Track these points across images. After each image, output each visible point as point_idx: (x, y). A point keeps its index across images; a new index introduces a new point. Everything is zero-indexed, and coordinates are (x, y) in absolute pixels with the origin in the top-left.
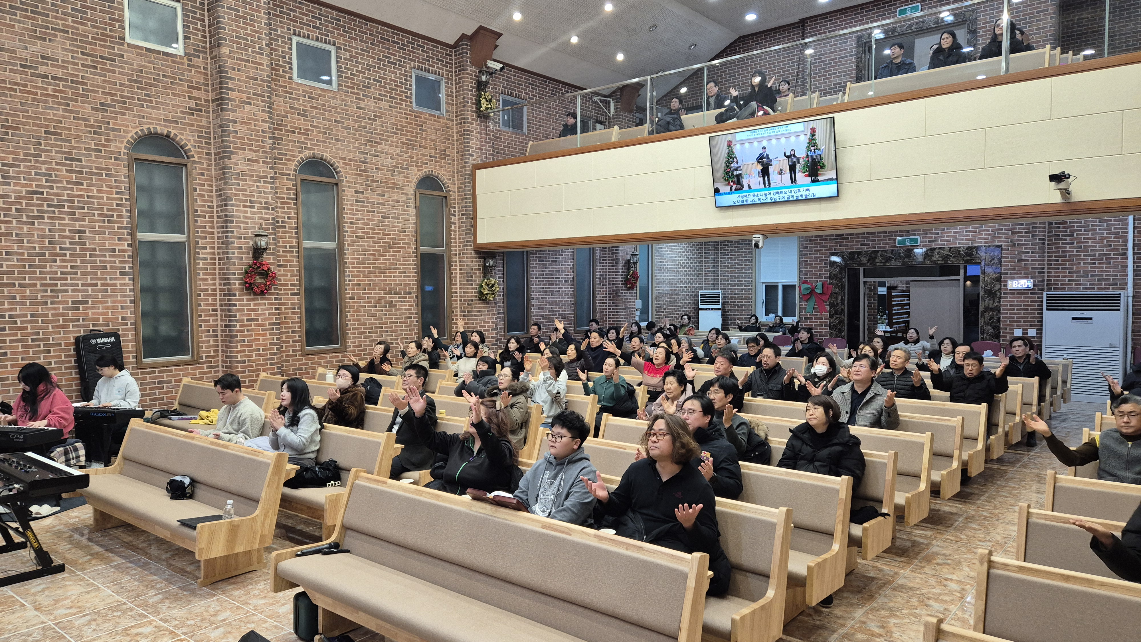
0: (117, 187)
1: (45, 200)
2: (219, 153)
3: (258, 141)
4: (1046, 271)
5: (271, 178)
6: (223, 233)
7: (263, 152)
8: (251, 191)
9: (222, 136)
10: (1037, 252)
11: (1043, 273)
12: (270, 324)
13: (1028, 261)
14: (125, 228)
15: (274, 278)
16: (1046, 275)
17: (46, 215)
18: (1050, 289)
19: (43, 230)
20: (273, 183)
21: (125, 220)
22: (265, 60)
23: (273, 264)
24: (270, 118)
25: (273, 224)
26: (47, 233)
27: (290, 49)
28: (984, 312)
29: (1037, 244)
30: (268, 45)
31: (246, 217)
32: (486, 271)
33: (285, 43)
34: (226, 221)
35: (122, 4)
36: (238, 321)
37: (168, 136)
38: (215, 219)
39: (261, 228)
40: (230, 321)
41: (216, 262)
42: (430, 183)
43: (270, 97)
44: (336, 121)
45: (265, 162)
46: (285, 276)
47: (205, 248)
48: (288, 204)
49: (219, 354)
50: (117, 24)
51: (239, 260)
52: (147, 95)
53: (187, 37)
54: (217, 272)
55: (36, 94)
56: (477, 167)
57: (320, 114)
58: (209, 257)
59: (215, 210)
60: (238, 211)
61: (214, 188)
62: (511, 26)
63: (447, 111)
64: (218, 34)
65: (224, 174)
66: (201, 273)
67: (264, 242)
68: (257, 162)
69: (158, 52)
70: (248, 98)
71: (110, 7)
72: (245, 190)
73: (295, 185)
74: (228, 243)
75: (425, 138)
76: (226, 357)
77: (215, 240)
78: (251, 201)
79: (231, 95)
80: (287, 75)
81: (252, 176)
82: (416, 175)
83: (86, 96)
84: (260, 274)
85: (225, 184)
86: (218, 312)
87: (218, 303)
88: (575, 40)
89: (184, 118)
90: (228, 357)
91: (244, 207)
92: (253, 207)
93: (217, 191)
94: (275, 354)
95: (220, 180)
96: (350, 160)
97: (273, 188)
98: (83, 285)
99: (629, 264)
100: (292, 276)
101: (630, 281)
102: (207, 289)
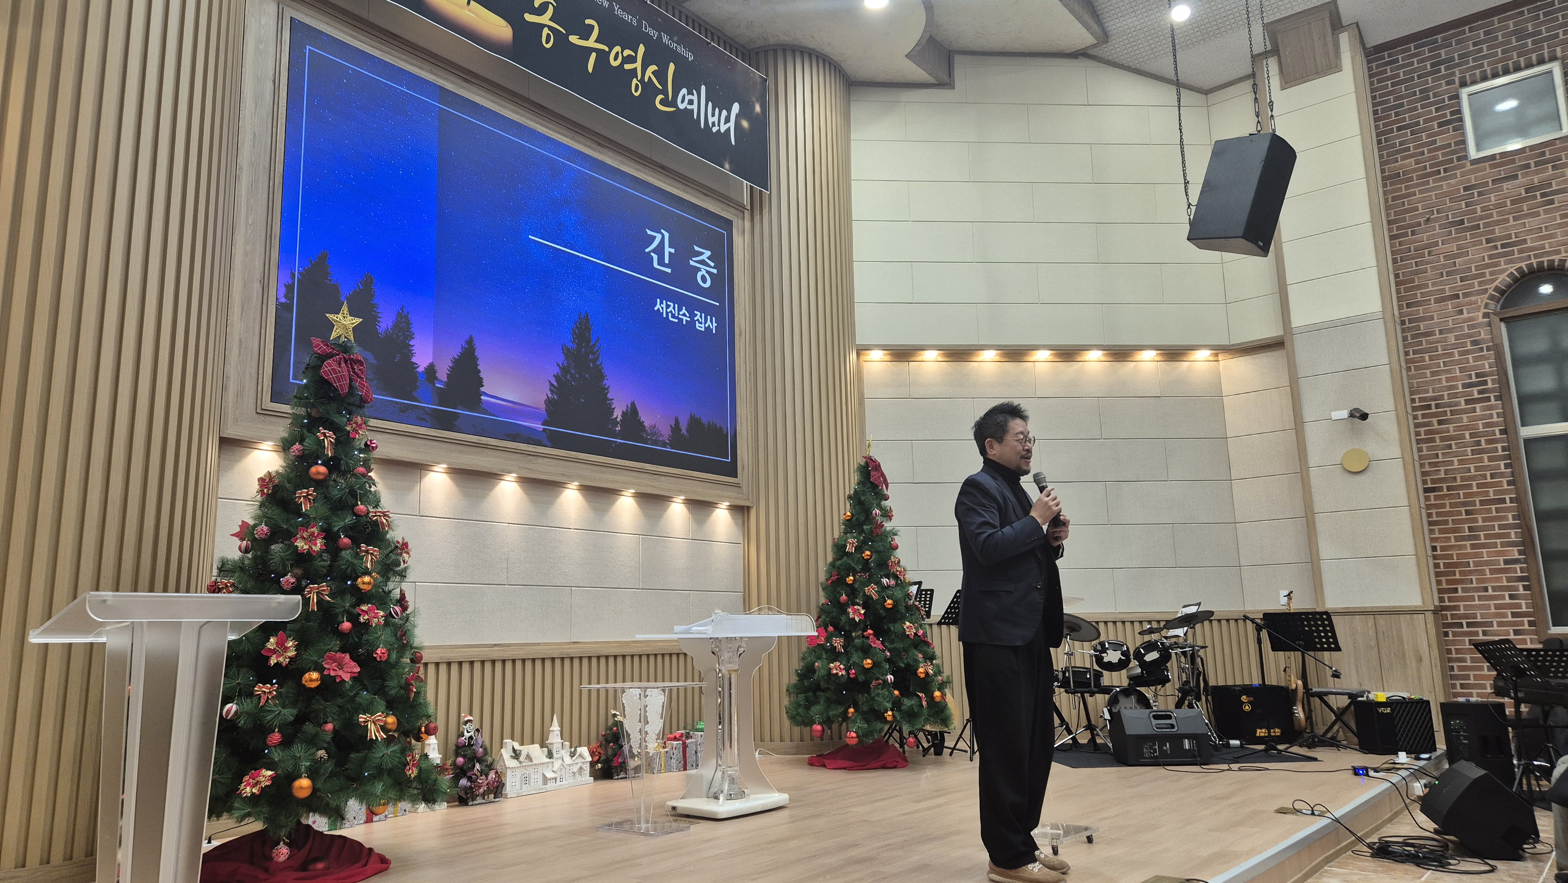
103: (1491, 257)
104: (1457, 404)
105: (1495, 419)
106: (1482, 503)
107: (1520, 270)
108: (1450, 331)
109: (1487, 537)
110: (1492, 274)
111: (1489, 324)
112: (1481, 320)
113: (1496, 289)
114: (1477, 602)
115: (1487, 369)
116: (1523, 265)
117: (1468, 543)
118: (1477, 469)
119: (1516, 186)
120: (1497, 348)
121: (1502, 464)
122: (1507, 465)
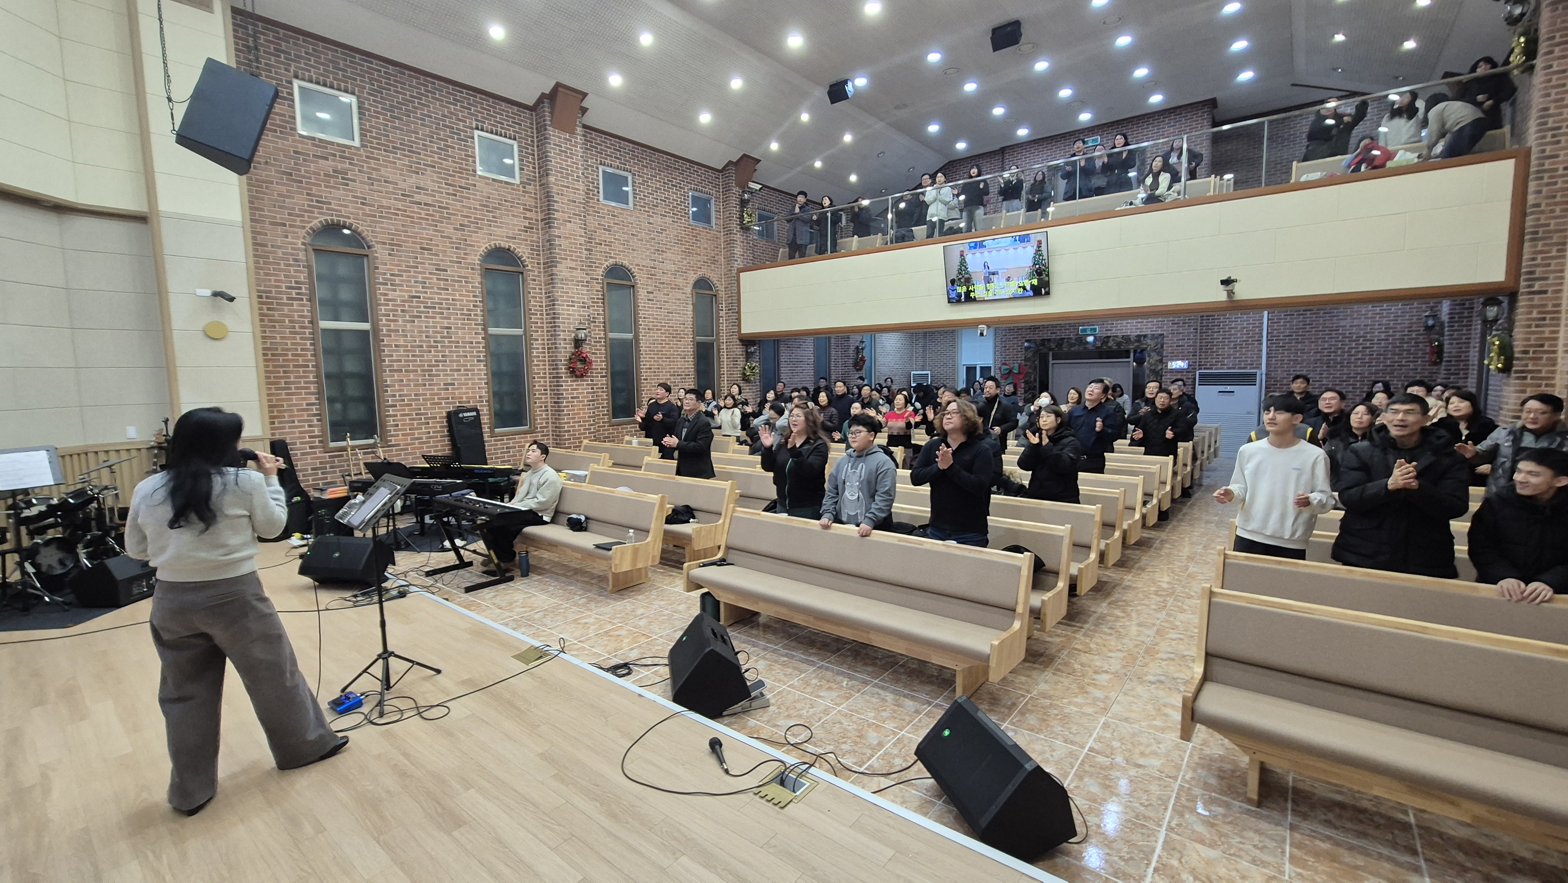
0: (473, 292)
1: (422, 302)
2: (547, 263)
3: (576, 252)
4: (1198, 354)
5: (587, 282)
6: (551, 327)
7: (581, 261)
8: (573, 293)
9: (550, 249)
10: (1192, 339)
11: (1196, 356)
12: (588, 401)
13: (1184, 346)
14: (479, 324)
15: (591, 363)
16: (1198, 357)
17: (423, 315)
18: (1201, 369)
19: (421, 327)
20: (588, 286)
21: (480, 318)
22: (581, 186)
23: (589, 352)
24: (585, 233)
25: (589, 320)
26: (424, 329)
27: (598, 176)
29: (1191, 333)
30: (583, 174)
31: (568, 314)
32: (748, 356)
33: (594, 171)
34: (554, 318)
35: (473, 143)
36: (564, 398)
37: (509, 250)
38: (545, 317)
39: (580, 323)
40: (558, 398)
41: (546, 351)
42: (702, 284)
43: (584, 216)
44: (632, 235)
45: (581, 270)
46: (597, 361)
47: (537, 340)
48: (598, 303)
49: (550, 425)
50: (470, 159)
51: (565, 350)
52: (494, 217)
53: (521, 169)
54: (547, 359)
55: (413, 217)
56: (741, 270)
57: (621, 229)
58: (540, 347)
59: (544, 309)
60: (563, 310)
61: (543, 291)
62: (768, 154)
63: (716, 224)
64: (546, 165)
65: (552, 279)
66: (535, 360)
67: (582, 335)
68: (576, 269)
69: (501, 182)
70: (569, 217)
71: (465, 146)
72: (568, 293)
73: (602, 288)
74: (556, 335)
75: (699, 247)
76: (556, 427)
77: (545, 333)
78: (572, 302)
79: (557, 215)
80: (596, 198)
81: (573, 281)
82: (693, 278)
83: (449, 218)
84: (580, 360)
85: (553, 287)
86: (548, 392)
87: (548, 384)
88: (818, 164)
89: (520, 235)
90: (557, 427)
91: (568, 306)
92: (573, 306)
93: (546, 293)
94: (592, 425)
95: (549, 284)
96: (643, 266)
97: (588, 291)
98: (451, 370)
99: (858, 350)
100: (601, 361)
101: (859, 364)
102: (539, 373)
103: (309, 206)
104: (281, 299)
105: (306, 313)
106: (295, 366)
107: (326, 220)
108: (279, 247)
109: (296, 388)
110: (309, 217)
111: (306, 250)
112: (300, 246)
113: (311, 228)
114: (287, 430)
115: (302, 280)
116: (329, 218)
117: (283, 392)
118: (293, 344)
119: (328, 165)
120: (309, 267)
121: (308, 342)
122: (311, 344)
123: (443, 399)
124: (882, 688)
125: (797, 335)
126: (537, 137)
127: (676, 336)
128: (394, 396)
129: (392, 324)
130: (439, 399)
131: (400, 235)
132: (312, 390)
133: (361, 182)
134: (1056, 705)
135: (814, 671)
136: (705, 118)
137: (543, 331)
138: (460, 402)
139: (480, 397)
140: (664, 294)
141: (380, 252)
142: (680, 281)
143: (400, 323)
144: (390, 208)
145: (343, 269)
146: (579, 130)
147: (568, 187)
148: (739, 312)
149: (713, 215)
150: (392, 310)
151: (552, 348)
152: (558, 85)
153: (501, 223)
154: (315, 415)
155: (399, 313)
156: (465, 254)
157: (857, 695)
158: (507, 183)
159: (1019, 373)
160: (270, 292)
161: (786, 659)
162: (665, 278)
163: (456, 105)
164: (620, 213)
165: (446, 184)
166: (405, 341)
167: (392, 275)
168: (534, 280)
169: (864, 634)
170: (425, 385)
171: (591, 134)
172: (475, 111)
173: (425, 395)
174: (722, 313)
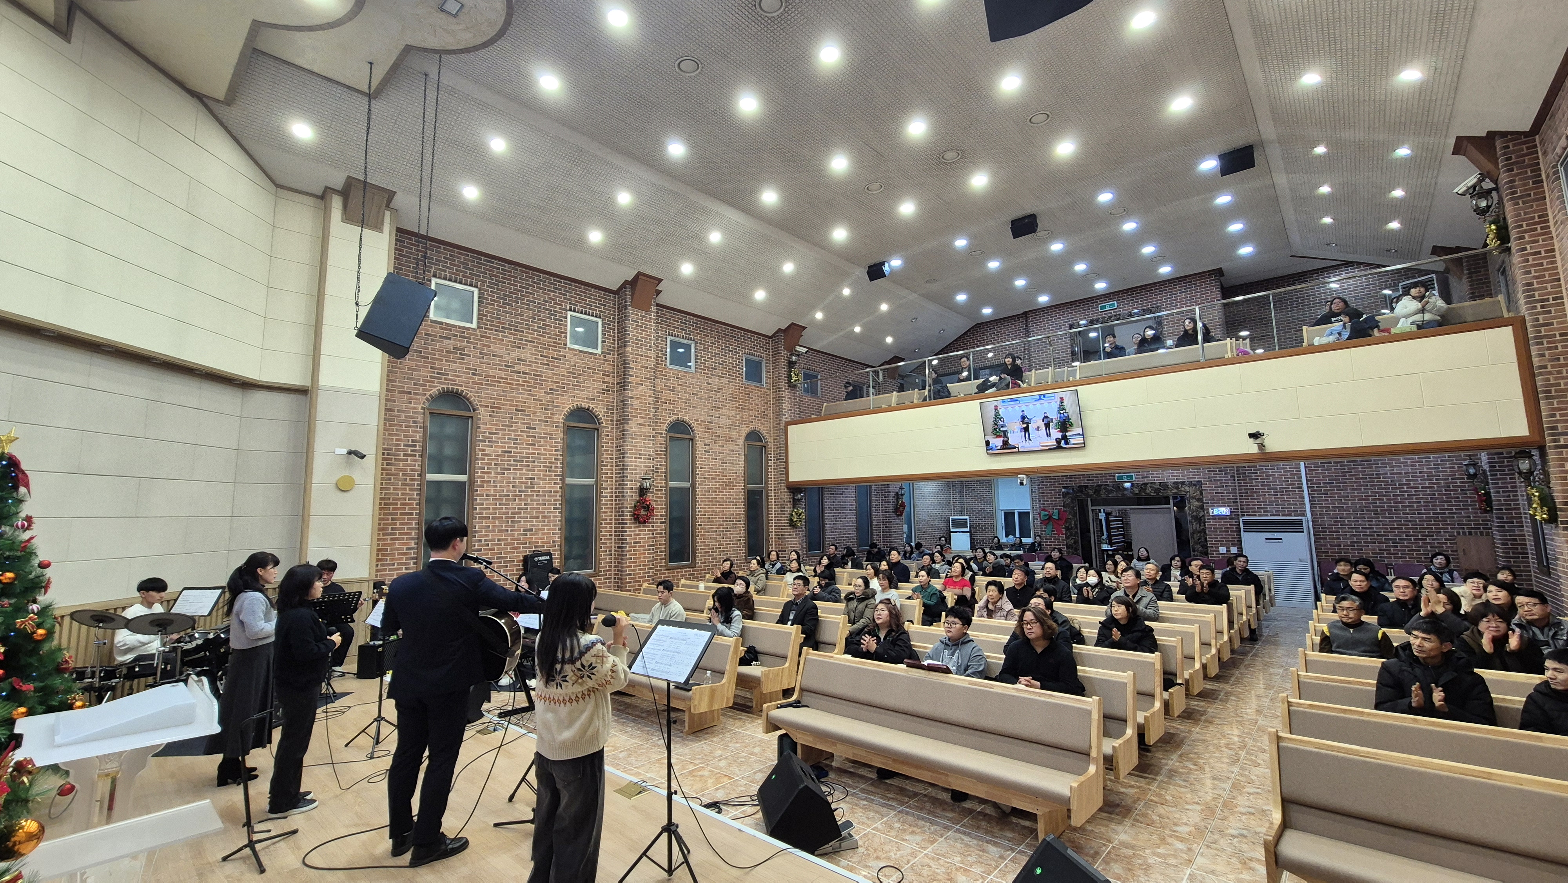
2: (620, 420)
3: (645, 410)
4: (1238, 500)
5: (653, 437)
6: (620, 477)
7: (649, 418)
8: (640, 447)
9: (622, 408)
10: (1230, 486)
11: (1237, 502)
12: (648, 546)
13: (1223, 493)
15: (653, 510)
16: (1239, 504)
18: (1243, 515)
20: (654, 440)
22: (652, 354)
23: (651, 500)
24: (654, 394)
25: (652, 471)
27: (666, 345)
28: (1193, 534)
29: (1229, 480)
30: (654, 344)
31: (636, 466)
32: (795, 503)
33: (663, 341)
34: (623, 469)
35: (566, 322)
36: (627, 543)
37: (588, 409)
38: (614, 468)
39: (646, 474)
40: (622, 543)
41: (614, 499)
42: (754, 436)
43: (654, 380)
44: (693, 394)
45: (649, 426)
46: (658, 508)
47: (607, 489)
48: (661, 454)
49: (613, 568)
50: (563, 335)
51: (631, 498)
52: (578, 382)
53: (603, 342)
54: (614, 506)
55: (512, 384)
56: (789, 423)
57: (683, 389)
58: (609, 495)
59: (614, 461)
60: (631, 461)
61: (615, 445)
62: (813, 321)
63: (766, 383)
64: (625, 338)
65: (623, 435)
66: (603, 507)
67: (646, 484)
68: (644, 425)
69: (586, 353)
70: (641, 381)
71: (559, 324)
72: (636, 446)
73: (666, 441)
74: (624, 485)
75: (751, 404)
76: (618, 571)
77: (614, 483)
78: (640, 454)
79: (631, 379)
80: (664, 363)
81: (641, 436)
82: (745, 431)
83: (542, 384)
84: (644, 508)
85: (624, 442)
86: (613, 537)
87: (613, 529)
88: (857, 329)
89: (599, 397)
90: (620, 571)
91: (636, 458)
92: (641, 458)
93: (617, 447)
94: (651, 569)
95: (620, 439)
96: (702, 421)
97: (653, 444)
98: (531, 517)
99: (898, 496)
100: (661, 508)
101: (899, 509)
102: (606, 520)
103: (431, 377)
104: (399, 455)
105: (417, 467)
106: (401, 514)
107: (443, 388)
108: (403, 412)
109: (400, 534)
110: (430, 386)
111: (424, 414)
112: (420, 410)
113: (430, 395)
114: (387, 572)
115: (418, 439)
116: (445, 386)
117: (389, 537)
118: (403, 494)
119: (450, 344)
120: (424, 428)
121: (415, 493)
122: (417, 494)
123: (522, 544)
124: (964, 833)
125: (840, 483)
126: (618, 315)
127: (729, 484)
128: (481, 541)
129: (486, 475)
130: (518, 544)
131: (500, 399)
132: (413, 535)
133: (474, 357)
134: (1139, 855)
135: (895, 815)
136: (760, 295)
137: (612, 481)
138: (536, 547)
139: (554, 542)
140: (720, 446)
141: (483, 414)
142: (734, 434)
143: (493, 475)
144: (495, 377)
145: (450, 429)
146: (654, 308)
147: (642, 356)
148: (787, 462)
149: (764, 374)
150: (487, 464)
151: (619, 496)
152: (639, 274)
153: (583, 386)
154: (413, 558)
155: (493, 466)
156: (552, 414)
157: (941, 840)
158: (590, 353)
159: (1060, 519)
160: (391, 449)
161: (866, 803)
162: (720, 432)
163: (556, 292)
164: (684, 376)
165: (541, 356)
166: (495, 491)
167: (490, 433)
168: (608, 435)
169: (943, 777)
170: (507, 531)
171: (663, 311)
172: (570, 296)
173: (507, 540)
174: (771, 463)
